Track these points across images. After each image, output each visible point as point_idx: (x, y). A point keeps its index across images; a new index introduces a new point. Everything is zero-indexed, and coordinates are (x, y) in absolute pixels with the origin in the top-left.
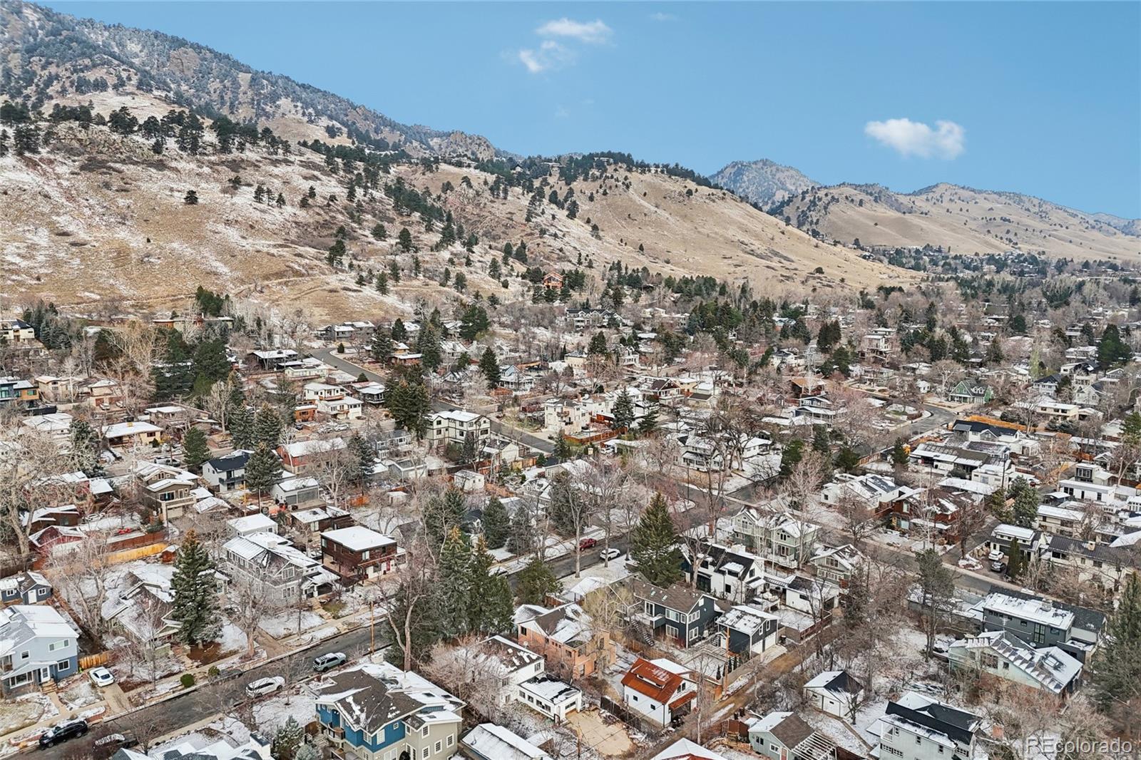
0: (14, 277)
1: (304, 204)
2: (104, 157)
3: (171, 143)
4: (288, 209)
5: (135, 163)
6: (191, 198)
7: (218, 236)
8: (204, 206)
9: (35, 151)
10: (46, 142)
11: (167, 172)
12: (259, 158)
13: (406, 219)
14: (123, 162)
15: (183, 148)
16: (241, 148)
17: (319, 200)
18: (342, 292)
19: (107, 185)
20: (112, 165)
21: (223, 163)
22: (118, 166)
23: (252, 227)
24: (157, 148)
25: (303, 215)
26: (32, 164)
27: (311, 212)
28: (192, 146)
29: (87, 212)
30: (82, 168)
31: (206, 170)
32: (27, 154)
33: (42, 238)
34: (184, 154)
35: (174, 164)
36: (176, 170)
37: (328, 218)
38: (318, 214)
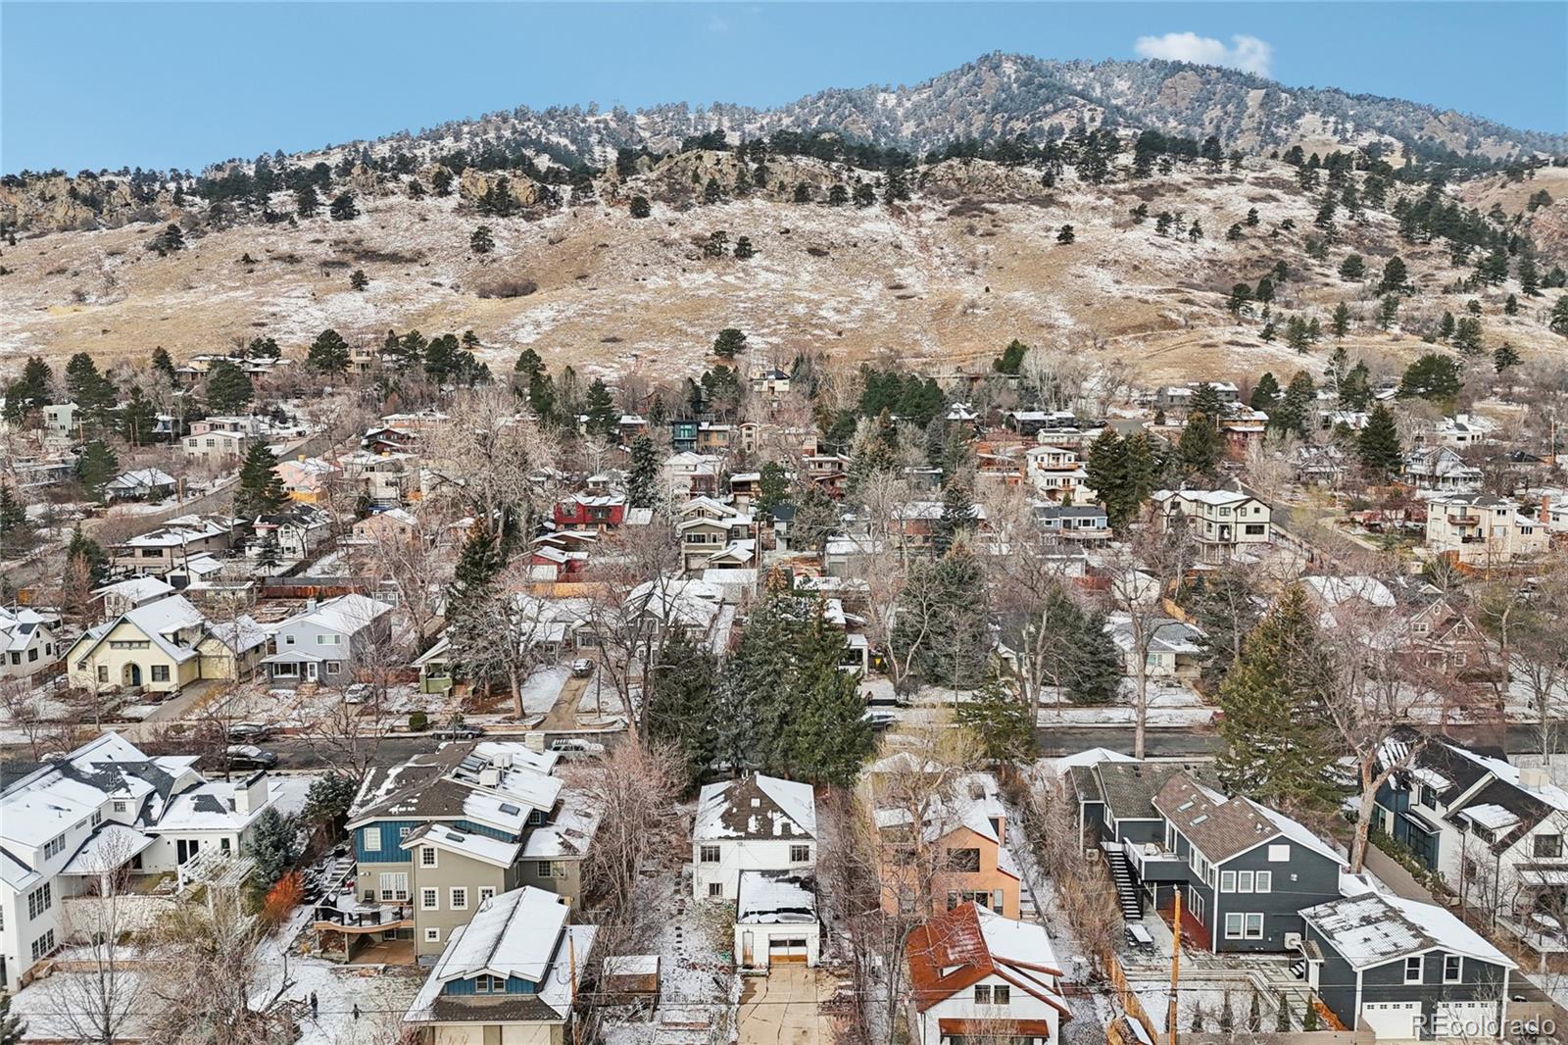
0: (817, 332)
1: (1234, 235)
2: (982, 197)
3: (1070, 173)
4: (1206, 243)
5: (1018, 201)
6: (1066, 235)
7: (1079, 281)
8: (1080, 245)
9: (905, 197)
10: (921, 187)
11: (1053, 209)
12: (1189, 180)
14: (1003, 201)
15: (1083, 178)
16: (1166, 169)
17: (1263, 228)
18: (1224, 347)
19: (971, 230)
20: (987, 205)
21: (1133, 191)
22: (994, 206)
23: (1136, 268)
24: (1048, 181)
25: (1227, 251)
26: (897, 213)
27: (1243, 245)
28: (1095, 172)
29: (937, 262)
30: (951, 213)
31: (1107, 201)
32: (896, 202)
33: (872, 292)
34: (1083, 184)
35: (1064, 198)
36: (1067, 205)
37: (1267, 252)
38: (1254, 248)
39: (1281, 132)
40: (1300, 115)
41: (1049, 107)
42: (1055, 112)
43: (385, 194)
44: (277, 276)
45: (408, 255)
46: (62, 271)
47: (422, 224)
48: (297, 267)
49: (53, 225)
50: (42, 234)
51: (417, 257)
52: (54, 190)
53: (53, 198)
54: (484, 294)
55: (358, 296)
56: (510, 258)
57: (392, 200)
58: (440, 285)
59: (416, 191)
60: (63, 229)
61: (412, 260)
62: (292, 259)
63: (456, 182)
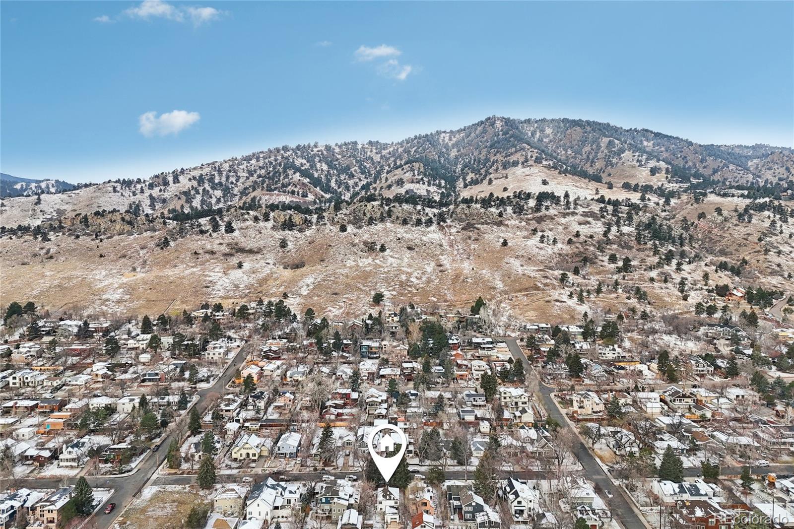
0: (410, 289)
1: (570, 242)
2: (474, 222)
3: (509, 209)
4: (559, 245)
5: (488, 224)
6: (505, 243)
7: (507, 266)
8: (510, 247)
9: (445, 222)
10: (451, 216)
11: (502, 228)
12: (556, 213)
13: (642, 247)
14: (482, 224)
15: (514, 213)
16: (548, 208)
17: (582, 238)
18: (553, 302)
19: (470, 238)
20: (476, 226)
21: (534, 219)
22: (479, 226)
23: (530, 259)
24: (500, 215)
25: (567, 249)
26: (442, 228)
27: (573, 247)
28: (519, 210)
29: (456, 252)
30: (462, 229)
31: (524, 223)
32: (442, 223)
33: (430, 268)
34: (514, 216)
35: (506, 223)
36: (507, 225)
37: (582, 250)
38: (577, 248)
39: (614, 160)
40: (623, 152)
41: (514, 149)
42: (516, 152)
43: (244, 221)
44: (208, 261)
45: (256, 250)
46: (124, 256)
47: (260, 235)
48: (215, 256)
49: (115, 232)
50: (111, 237)
51: (259, 251)
52: (115, 217)
53: (115, 221)
54: (285, 268)
55: (240, 270)
56: (295, 250)
57: (248, 223)
58: (269, 264)
59: (256, 219)
60: (119, 234)
61: (258, 252)
62: (212, 253)
63: (272, 214)
